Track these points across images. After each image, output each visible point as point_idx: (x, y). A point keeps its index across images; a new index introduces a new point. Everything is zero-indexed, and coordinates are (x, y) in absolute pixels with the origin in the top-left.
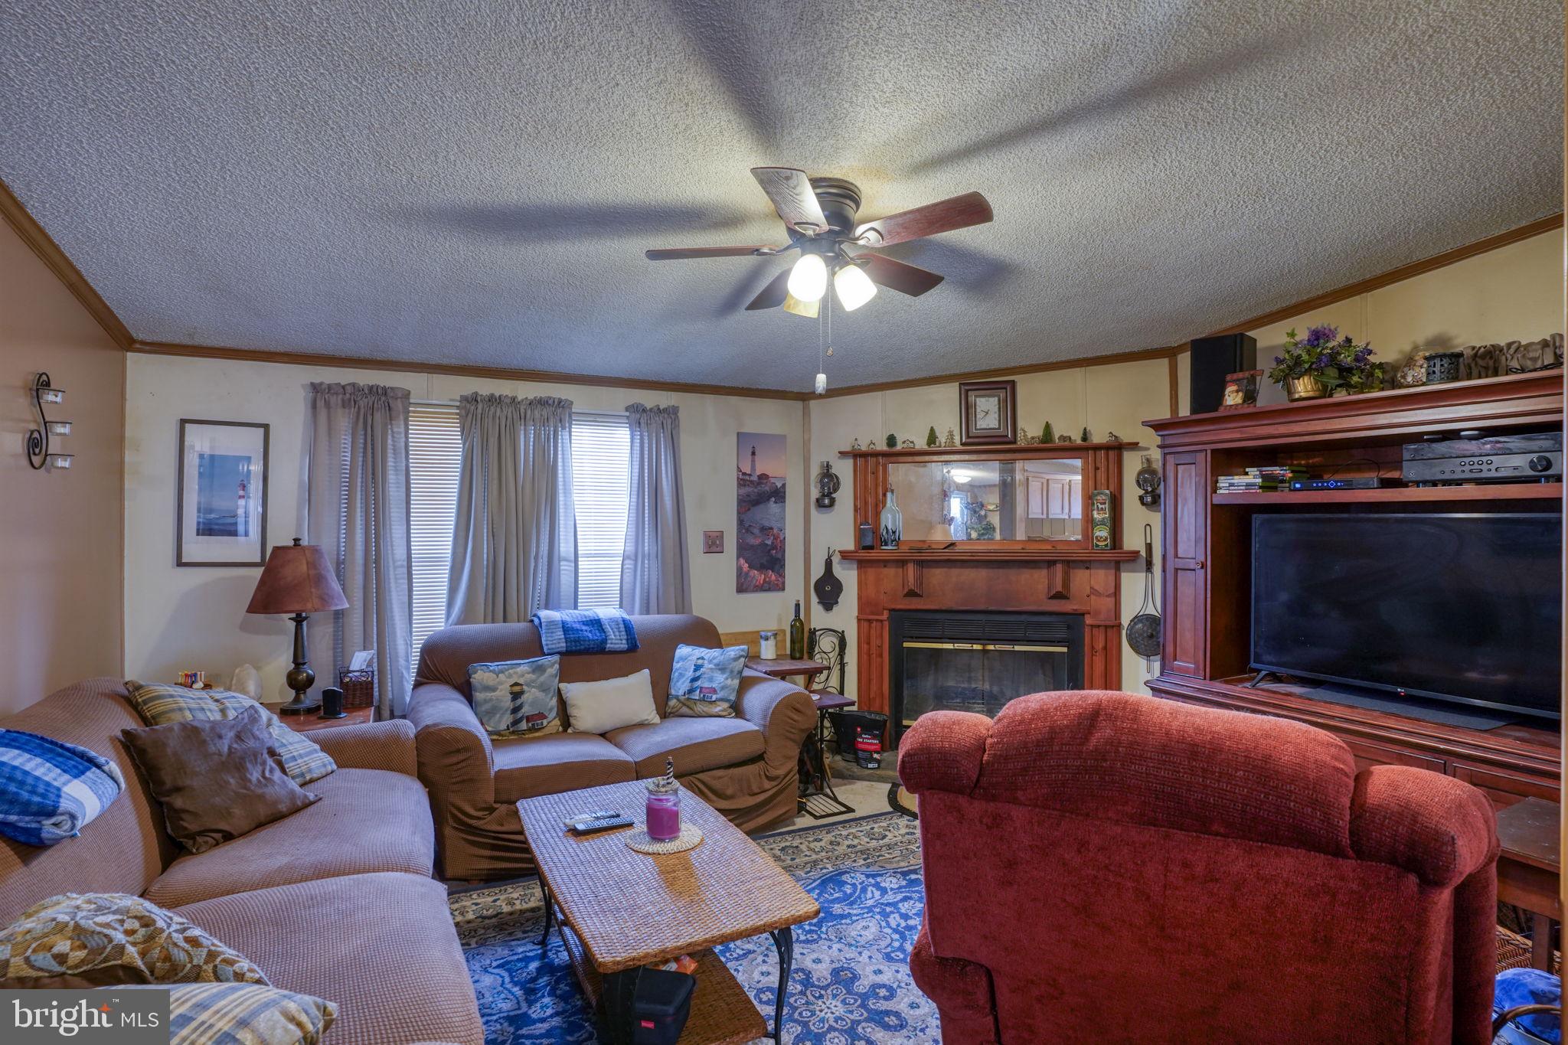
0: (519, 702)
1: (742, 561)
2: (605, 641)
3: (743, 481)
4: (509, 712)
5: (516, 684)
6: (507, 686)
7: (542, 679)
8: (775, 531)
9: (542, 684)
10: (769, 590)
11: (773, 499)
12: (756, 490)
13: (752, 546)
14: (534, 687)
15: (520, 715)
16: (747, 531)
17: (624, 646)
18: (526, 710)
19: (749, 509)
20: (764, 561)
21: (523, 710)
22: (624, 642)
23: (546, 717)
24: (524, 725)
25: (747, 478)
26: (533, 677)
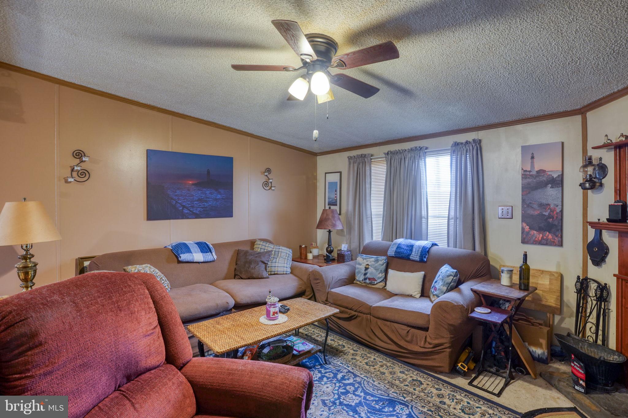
0: (366, 271)
1: (524, 224)
2: (410, 255)
3: (525, 175)
4: (363, 274)
5: (368, 265)
6: (365, 265)
7: (376, 265)
8: (552, 206)
9: (375, 267)
10: (546, 244)
11: (550, 185)
12: (535, 181)
13: (532, 215)
14: (373, 267)
15: (366, 277)
16: (528, 206)
17: (417, 259)
18: (368, 276)
19: (529, 193)
20: (542, 225)
21: (367, 275)
22: (418, 257)
23: (376, 281)
24: (368, 281)
25: (528, 173)
26: (374, 263)
